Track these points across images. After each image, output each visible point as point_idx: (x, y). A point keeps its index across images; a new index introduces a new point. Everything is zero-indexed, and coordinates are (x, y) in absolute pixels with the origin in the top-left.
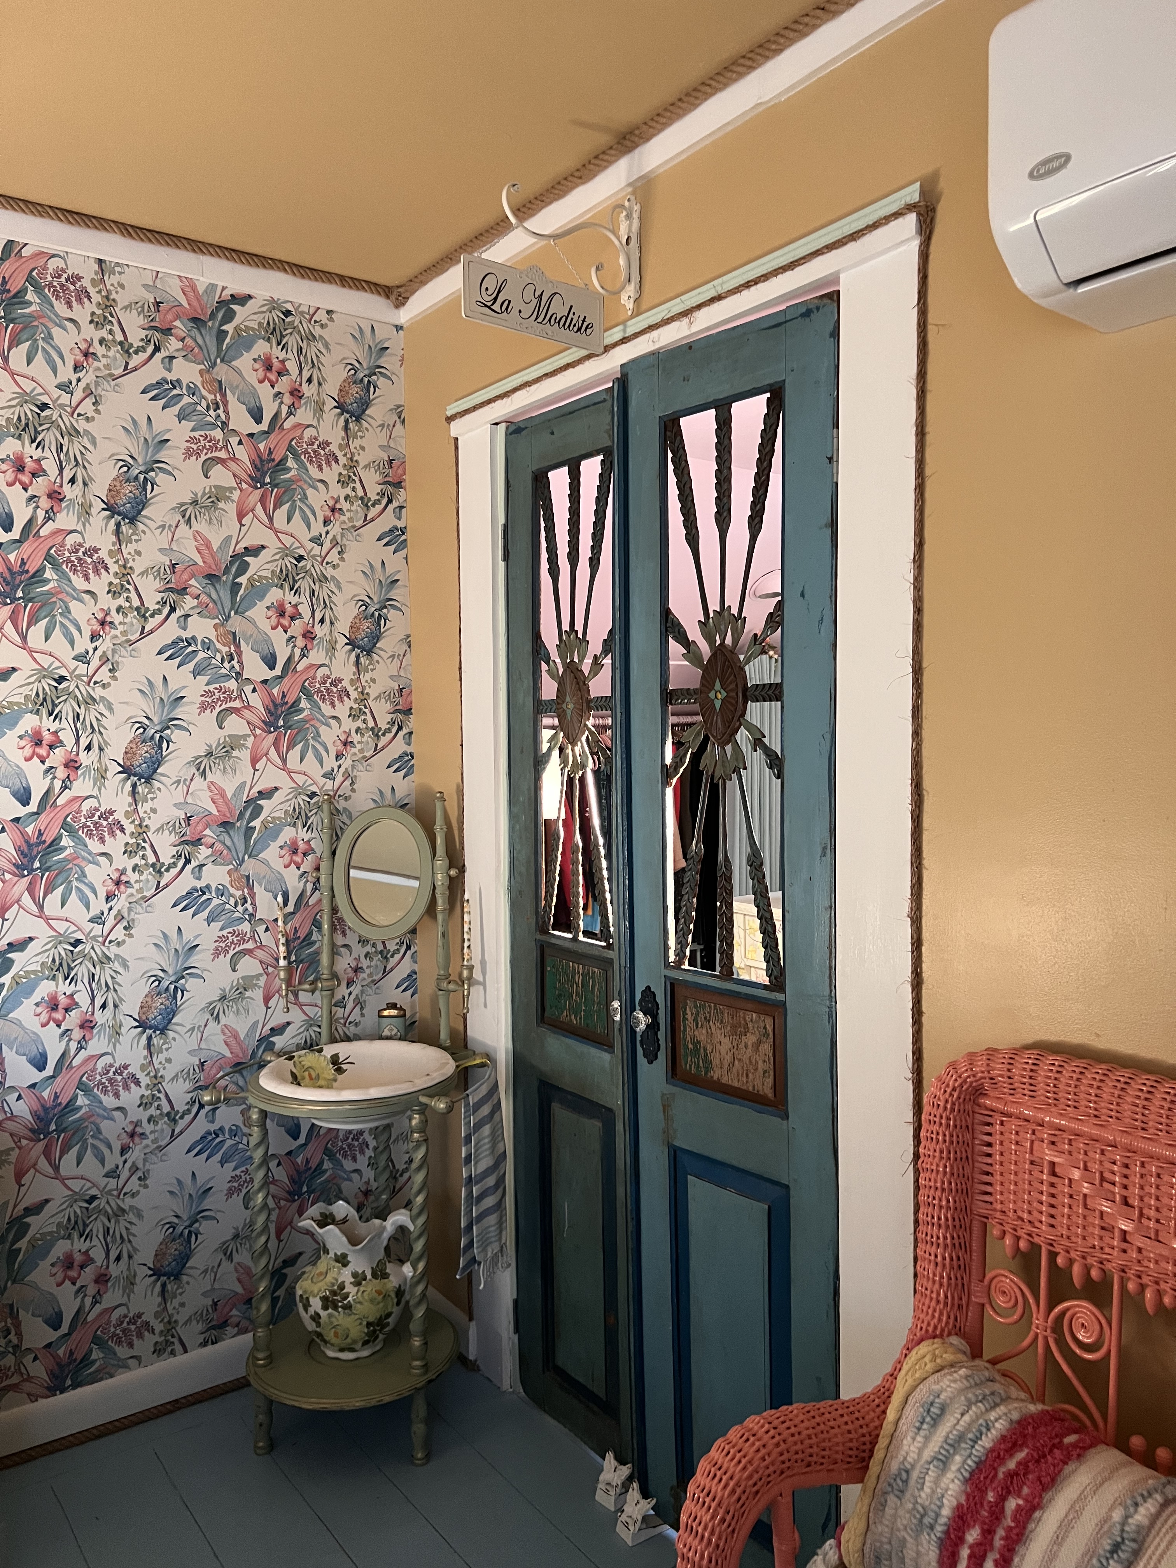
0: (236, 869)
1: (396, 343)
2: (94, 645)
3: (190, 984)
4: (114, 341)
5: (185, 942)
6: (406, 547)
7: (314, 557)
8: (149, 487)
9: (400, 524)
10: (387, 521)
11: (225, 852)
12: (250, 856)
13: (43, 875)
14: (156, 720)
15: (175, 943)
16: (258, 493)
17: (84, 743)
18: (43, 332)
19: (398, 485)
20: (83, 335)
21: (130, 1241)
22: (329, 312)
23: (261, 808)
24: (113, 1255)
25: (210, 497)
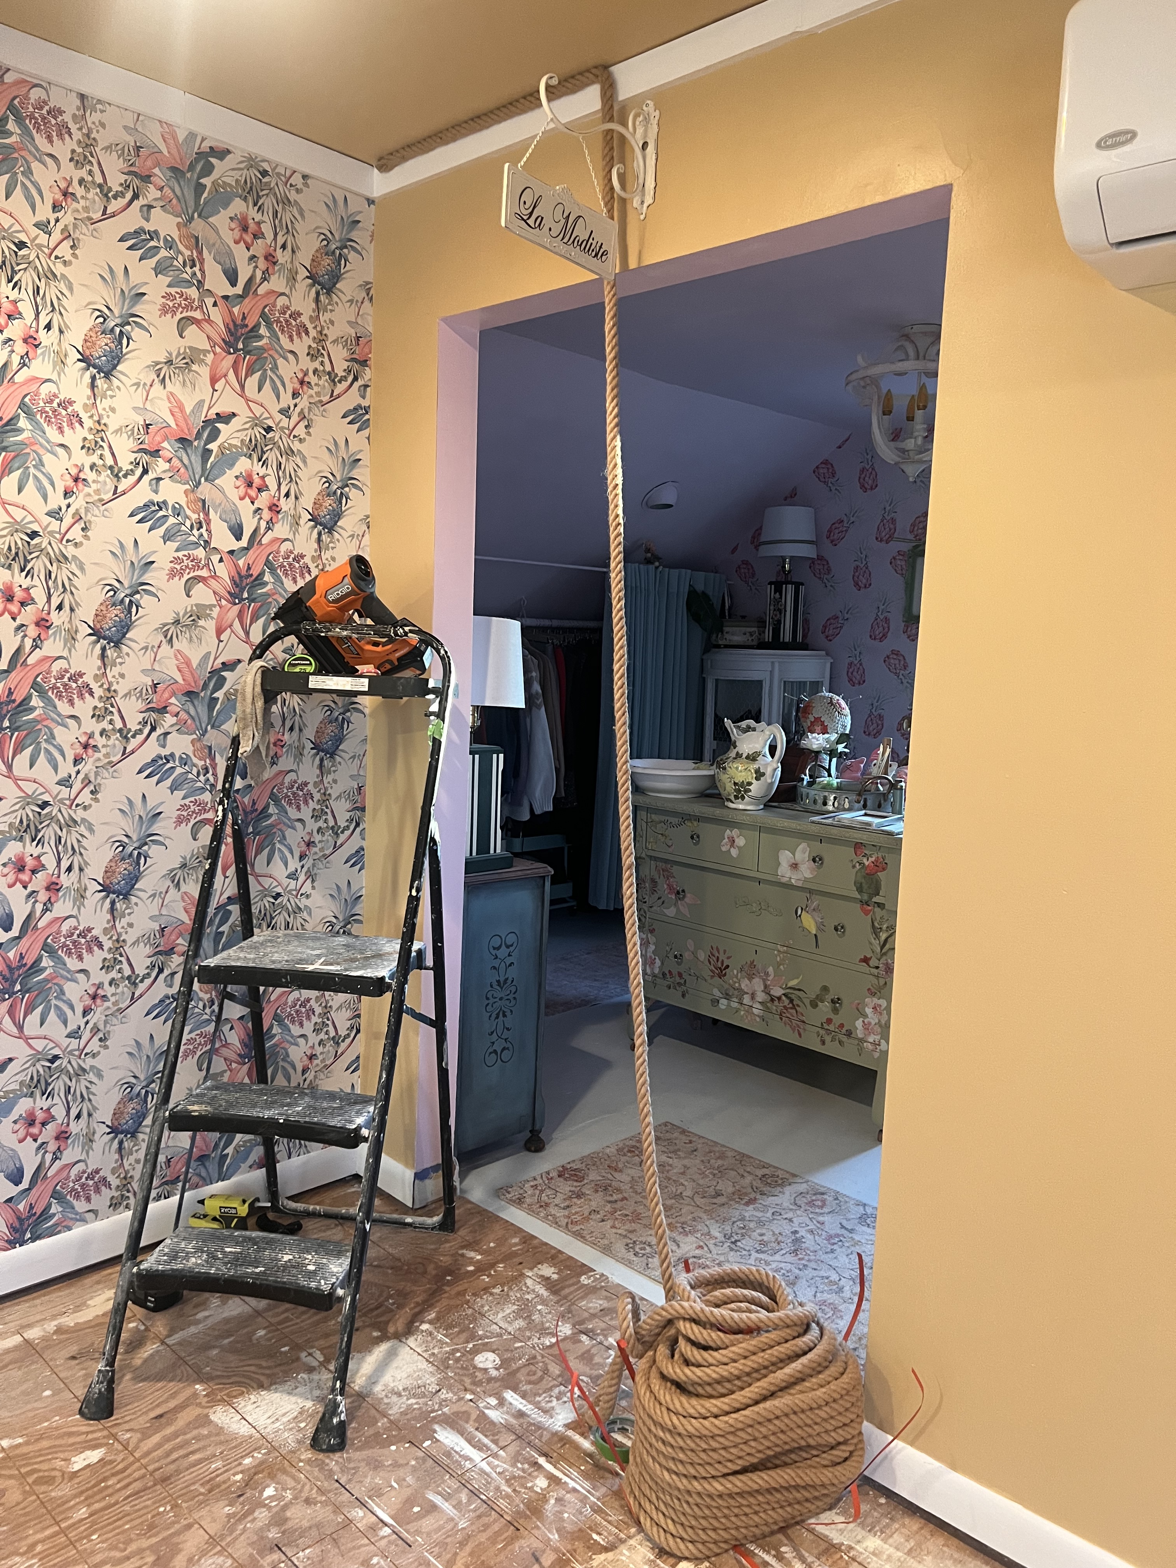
0: (199, 739)
1: (368, 217)
2: (67, 501)
3: (153, 851)
4: (93, 182)
5: (149, 808)
6: (368, 426)
7: (282, 429)
8: (125, 341)
9: (365, 403)
10: (352, 399)
11: (189, 721)
12: (213, 727)
13: (12, 735)
14: (126, 584)
15: (139, 809)
16: (231, 359)
17: (55, 602)
18: (22, 165)
19: (364, 363)
20: (62, 173)
21: (90, 1100)
22: (305, 177)
23: (224, 679)
24: (74, 1112)
25: (184, 358)
